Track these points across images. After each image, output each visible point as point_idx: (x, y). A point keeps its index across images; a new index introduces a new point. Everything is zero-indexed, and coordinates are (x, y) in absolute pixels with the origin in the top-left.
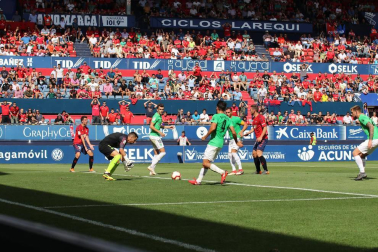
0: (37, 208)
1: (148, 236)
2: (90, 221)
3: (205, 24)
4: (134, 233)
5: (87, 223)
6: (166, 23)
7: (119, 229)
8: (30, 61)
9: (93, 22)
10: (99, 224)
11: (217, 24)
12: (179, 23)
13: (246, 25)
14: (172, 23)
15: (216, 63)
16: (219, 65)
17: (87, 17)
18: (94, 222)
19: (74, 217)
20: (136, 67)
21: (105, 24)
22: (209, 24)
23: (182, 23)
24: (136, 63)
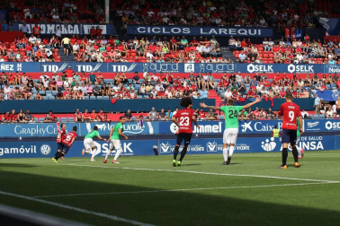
0: (28, 198)
1: (128, 221)
2: (76, 209)
3: (176, 30)
4: (115, 218)
5: (73, 210)
6: (141, 30)
7: (102, 215)
8: (19, 66)
9: (76, 30)
10: (83, 211)
11: (187, 31)
12: (153, 30)
13: (213, 31)
14: (146, 30)
15: (186, 65)
16: (189, 67)
17: (70, 26)
18: (79, 210)
19: (61, 205)
20: (115, 70)
21: (86, 32)
22: (180, 31)
23: (155, 30)
24: (114, 67)
